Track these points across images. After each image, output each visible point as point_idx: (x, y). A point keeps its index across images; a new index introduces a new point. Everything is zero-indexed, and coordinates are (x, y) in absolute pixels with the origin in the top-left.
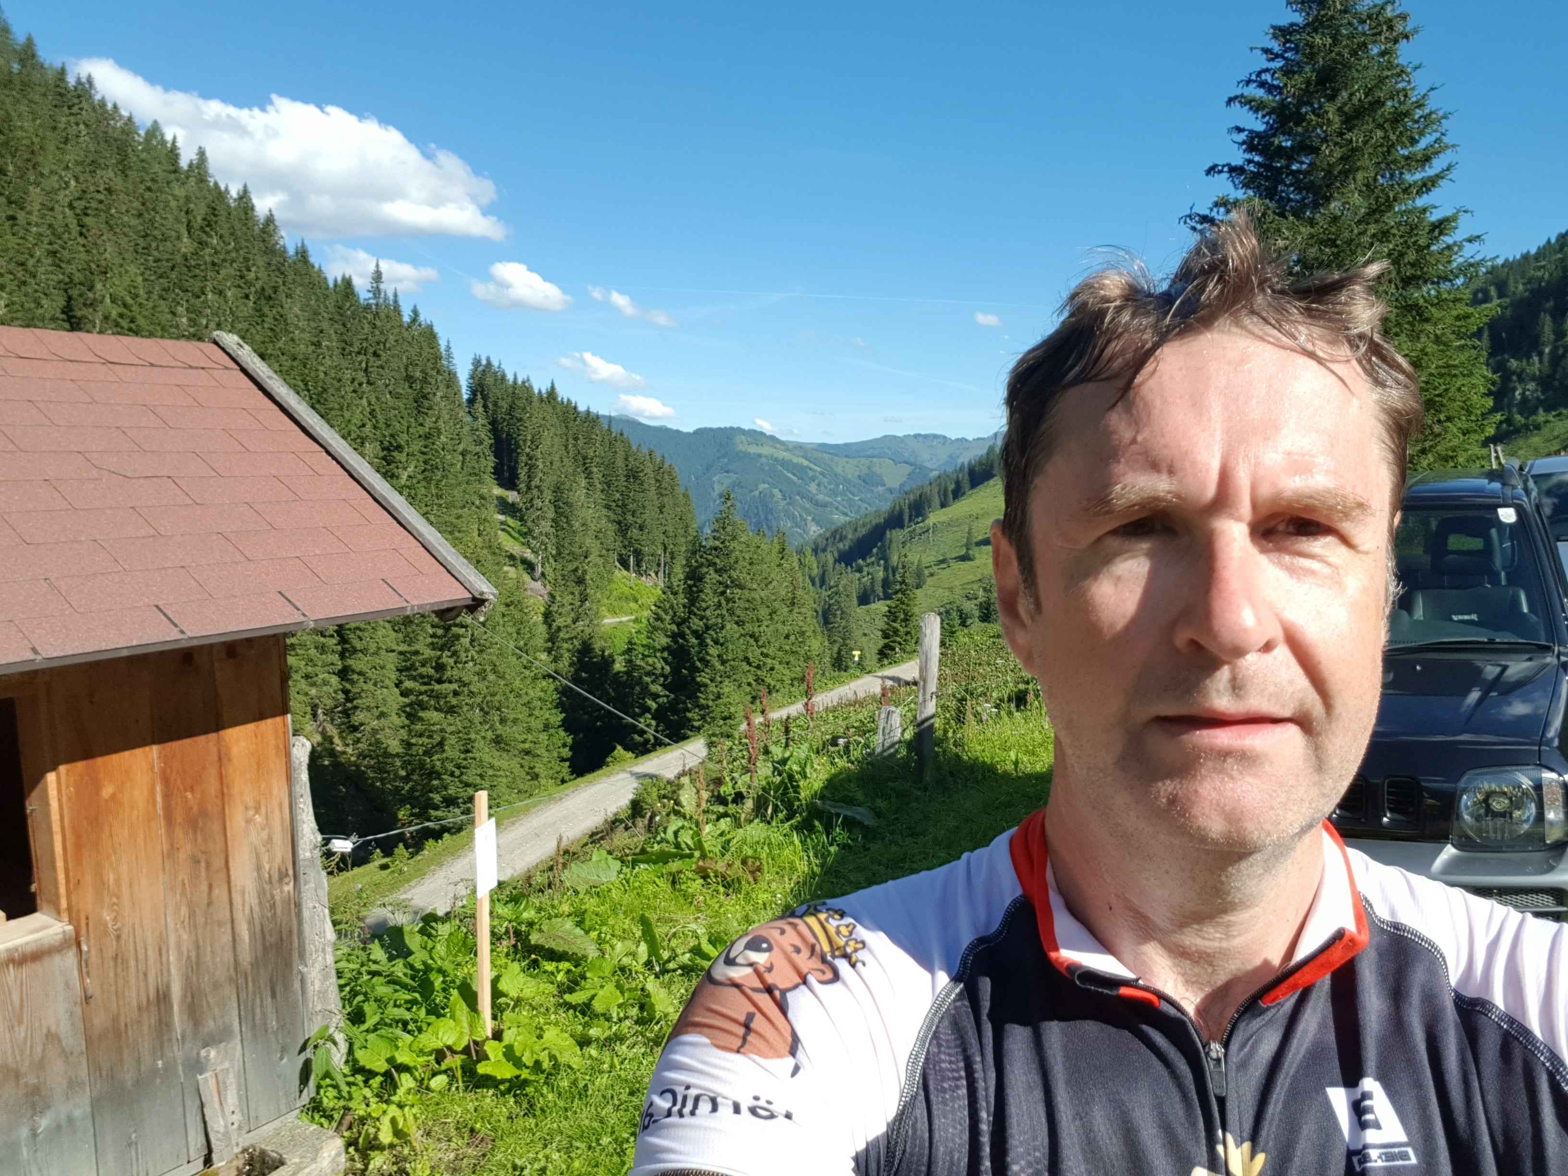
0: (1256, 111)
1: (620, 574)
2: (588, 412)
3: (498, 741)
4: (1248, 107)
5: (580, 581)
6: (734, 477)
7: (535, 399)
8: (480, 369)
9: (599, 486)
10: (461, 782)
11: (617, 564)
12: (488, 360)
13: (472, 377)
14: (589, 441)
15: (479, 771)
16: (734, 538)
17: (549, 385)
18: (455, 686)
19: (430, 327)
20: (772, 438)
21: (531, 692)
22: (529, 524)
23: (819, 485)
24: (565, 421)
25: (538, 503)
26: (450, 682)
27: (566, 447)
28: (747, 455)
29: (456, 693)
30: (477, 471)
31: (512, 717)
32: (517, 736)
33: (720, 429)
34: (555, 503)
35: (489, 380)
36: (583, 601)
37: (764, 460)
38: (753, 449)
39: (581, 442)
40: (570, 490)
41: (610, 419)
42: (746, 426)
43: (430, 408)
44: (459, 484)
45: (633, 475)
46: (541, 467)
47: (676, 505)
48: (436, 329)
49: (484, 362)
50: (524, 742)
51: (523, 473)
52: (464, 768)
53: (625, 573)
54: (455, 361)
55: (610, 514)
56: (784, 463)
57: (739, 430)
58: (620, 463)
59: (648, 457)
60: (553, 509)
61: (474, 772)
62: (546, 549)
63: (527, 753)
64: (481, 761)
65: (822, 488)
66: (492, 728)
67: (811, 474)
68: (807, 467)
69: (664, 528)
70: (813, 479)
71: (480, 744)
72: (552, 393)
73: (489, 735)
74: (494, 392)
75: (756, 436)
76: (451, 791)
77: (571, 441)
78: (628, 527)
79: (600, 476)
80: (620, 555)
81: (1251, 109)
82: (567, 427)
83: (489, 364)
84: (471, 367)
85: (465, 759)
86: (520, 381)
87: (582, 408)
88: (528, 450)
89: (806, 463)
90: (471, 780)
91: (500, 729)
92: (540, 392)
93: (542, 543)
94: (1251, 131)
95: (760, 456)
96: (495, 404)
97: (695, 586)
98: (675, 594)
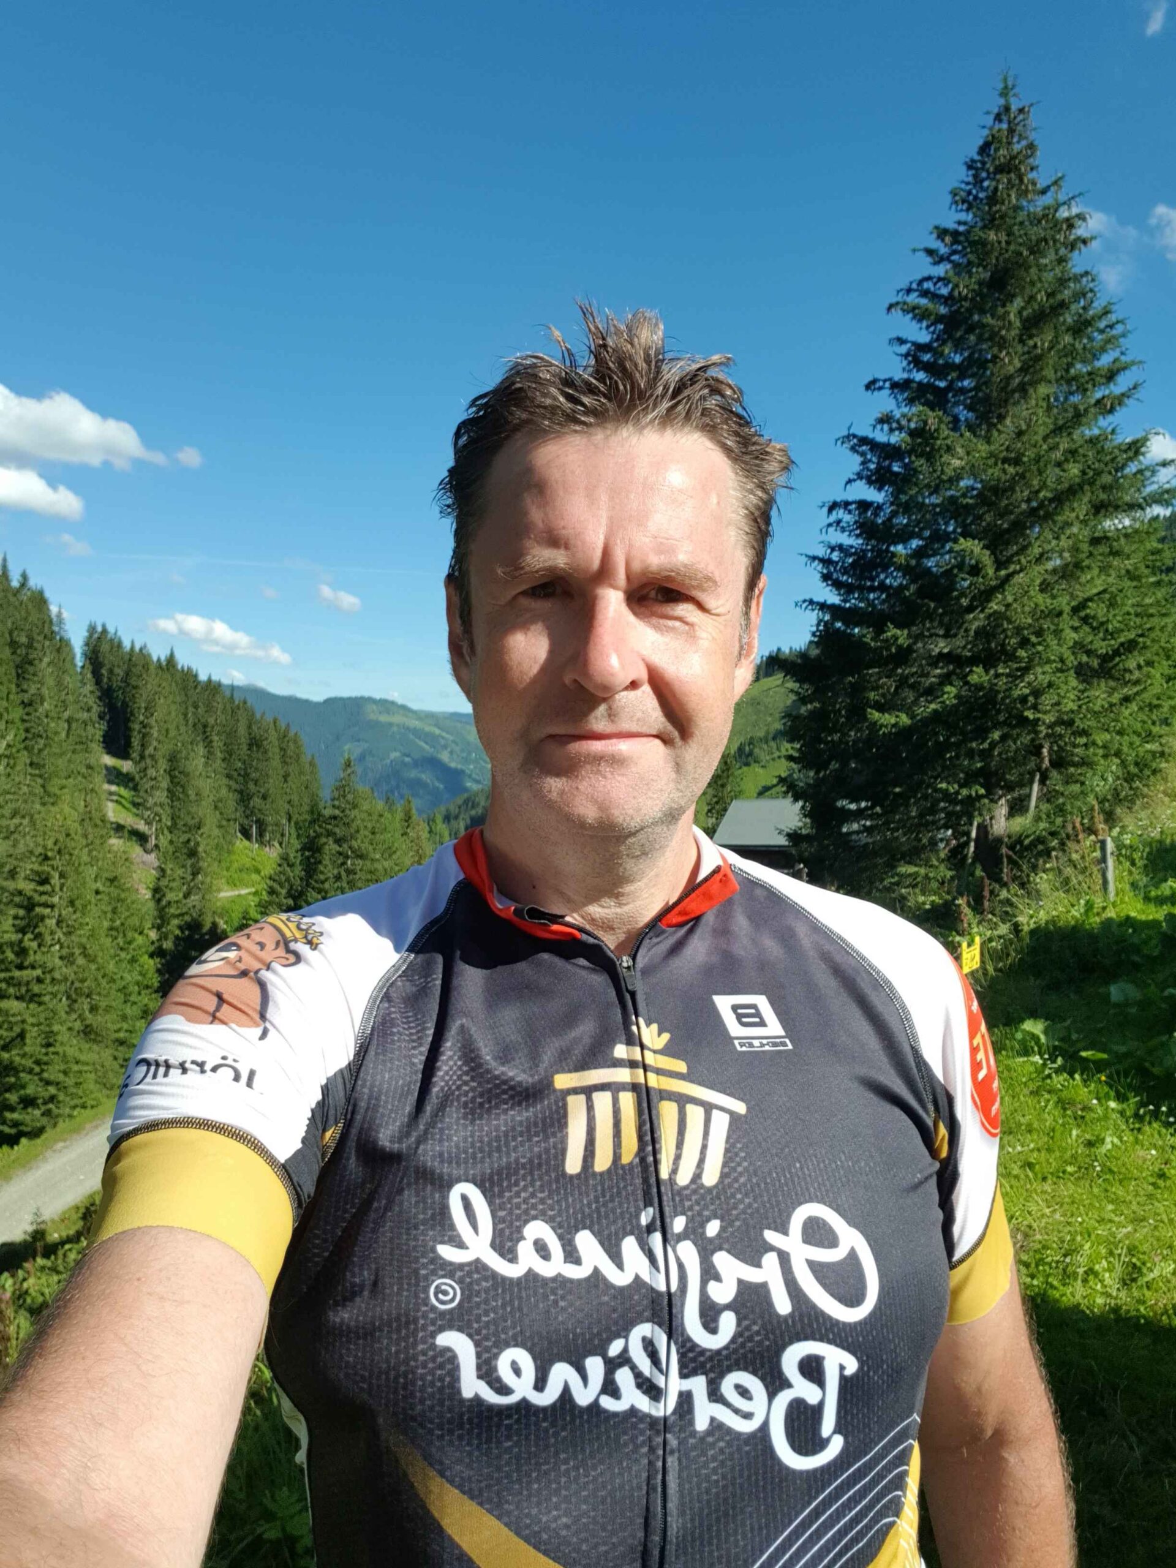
0: (920, 321)
1: (241, 843)
2: (210, 681)
3: (88, 1032)
4: (910, 315)
5: (193, 854)
6: (366, 745)
7: (152, 668)
8: (96, 636)
9: (219, 754)
10: (41, 1080)
11: (239, 835)
12: (104, 626)
13: (87, 644)
14: (209, 709)
15: (62, 1067)
16: (355, 806)
17: (169, 653)
18: (38, 972)
19: (41, 593)
20: (404, 707)
21: (127, 976)
22: (142, 793)
23: (451, 753)
24: (185, 688)
25: (152, 772)
26: (33, 967)
27: (185, 715)
28: (377, 723)
29: (39, 980)
30: (84, 740)
31: (103, 1004)
32: (109, 1025)
33: (350, 699)
34: (170, 773)
35: (105, 648)
36: (195, 874)
37: (395, 729)
38: (383, 718)
39: (201, 710)
40: (187, 758)
41: (233, 688)
42: (377, 696)
43: (34, 675)
44: (63, 754)
45: (255, 743)
46: (155, 735)
47: (301, 773)
48: (48, 594)
49: (99, 629)
50: (118, 1031)
51: (136, 742)
52: (46, 1064)
53: (246, 843)
54: (66, 628)
55: (232, 783)
56: (416, 732)
57: (370, 700)
58: (242, 730)
59: (272, 725)
60: (168, 779)
61: (57, 1067)
62: (160, 820)
63: (122, 1042)
64: (65, 1056)
65: (455, 756)
66: (81, 1018)
67: (443, 742)
68: (440, 736)
69: (288, 798)
70: (445, 747)
71: (64, 1036)
72: (171, 660)
73: (78, 1025)
74: (108, 659)
75: (386, 705)
76: (30, 1091)
77: (191, 709)
78: (250, 797)
79: (221, 744)
80: (241, 825)
81: (914, 318)
82: (186, 695)
83: (105, 631)
84: (86, 634)
85: (47, 1054)
86: (137, 648)
87: (203, 677)
88: (141, 718)
89: (437, 731)
90: (52, 1078)
91: (90, 1018)
92: (159, 660)
93: (156, 814)
94: (914, 344)
95: (391, 725)
96: (111, 671)
97: (312, 856)
98: (291, 866)
